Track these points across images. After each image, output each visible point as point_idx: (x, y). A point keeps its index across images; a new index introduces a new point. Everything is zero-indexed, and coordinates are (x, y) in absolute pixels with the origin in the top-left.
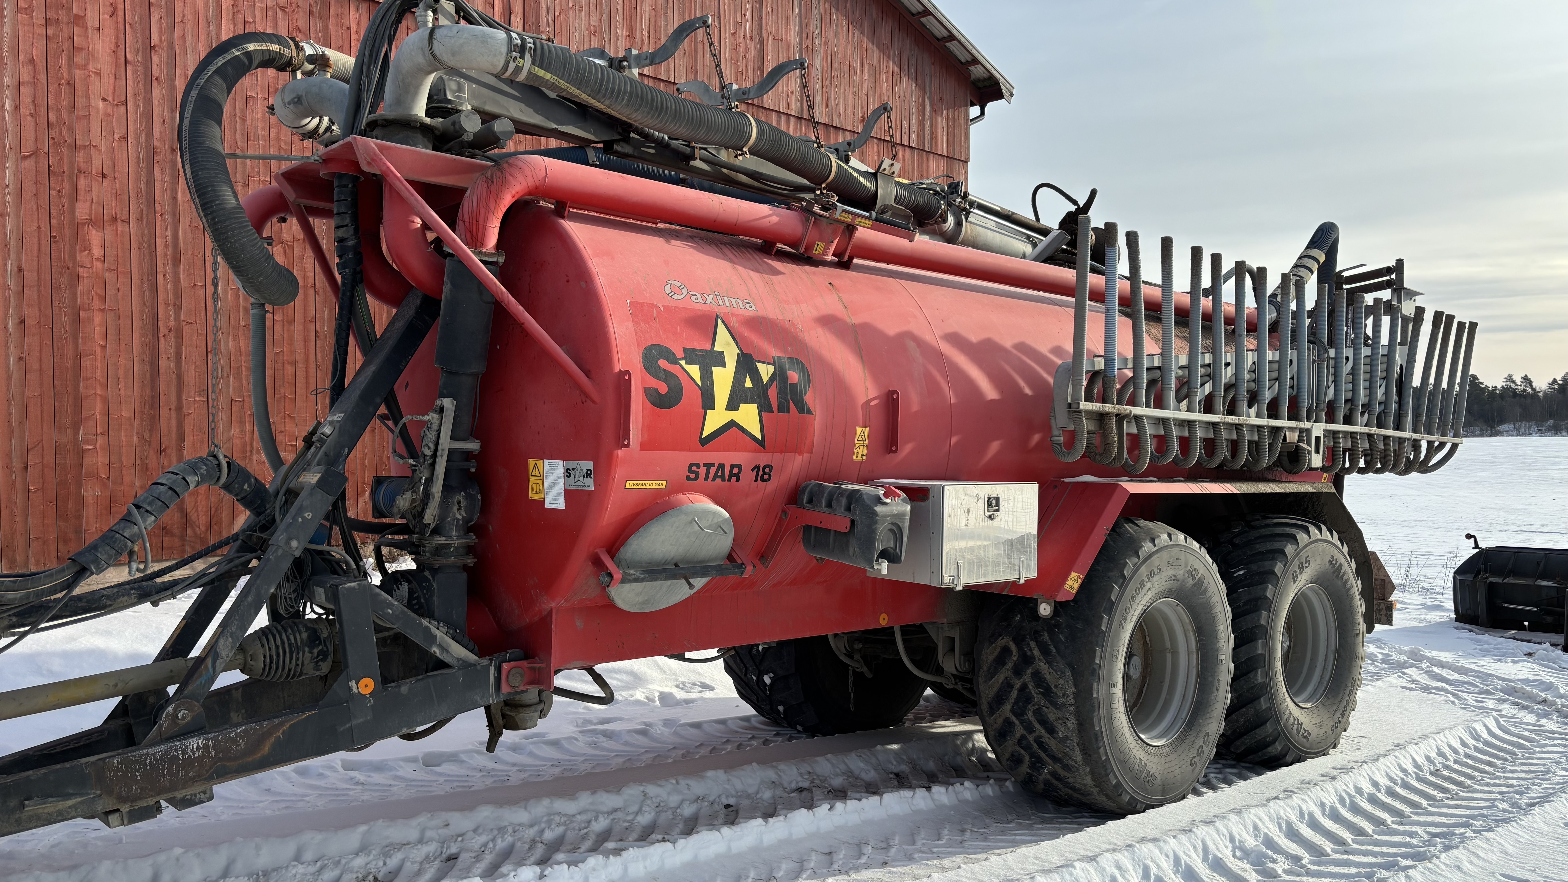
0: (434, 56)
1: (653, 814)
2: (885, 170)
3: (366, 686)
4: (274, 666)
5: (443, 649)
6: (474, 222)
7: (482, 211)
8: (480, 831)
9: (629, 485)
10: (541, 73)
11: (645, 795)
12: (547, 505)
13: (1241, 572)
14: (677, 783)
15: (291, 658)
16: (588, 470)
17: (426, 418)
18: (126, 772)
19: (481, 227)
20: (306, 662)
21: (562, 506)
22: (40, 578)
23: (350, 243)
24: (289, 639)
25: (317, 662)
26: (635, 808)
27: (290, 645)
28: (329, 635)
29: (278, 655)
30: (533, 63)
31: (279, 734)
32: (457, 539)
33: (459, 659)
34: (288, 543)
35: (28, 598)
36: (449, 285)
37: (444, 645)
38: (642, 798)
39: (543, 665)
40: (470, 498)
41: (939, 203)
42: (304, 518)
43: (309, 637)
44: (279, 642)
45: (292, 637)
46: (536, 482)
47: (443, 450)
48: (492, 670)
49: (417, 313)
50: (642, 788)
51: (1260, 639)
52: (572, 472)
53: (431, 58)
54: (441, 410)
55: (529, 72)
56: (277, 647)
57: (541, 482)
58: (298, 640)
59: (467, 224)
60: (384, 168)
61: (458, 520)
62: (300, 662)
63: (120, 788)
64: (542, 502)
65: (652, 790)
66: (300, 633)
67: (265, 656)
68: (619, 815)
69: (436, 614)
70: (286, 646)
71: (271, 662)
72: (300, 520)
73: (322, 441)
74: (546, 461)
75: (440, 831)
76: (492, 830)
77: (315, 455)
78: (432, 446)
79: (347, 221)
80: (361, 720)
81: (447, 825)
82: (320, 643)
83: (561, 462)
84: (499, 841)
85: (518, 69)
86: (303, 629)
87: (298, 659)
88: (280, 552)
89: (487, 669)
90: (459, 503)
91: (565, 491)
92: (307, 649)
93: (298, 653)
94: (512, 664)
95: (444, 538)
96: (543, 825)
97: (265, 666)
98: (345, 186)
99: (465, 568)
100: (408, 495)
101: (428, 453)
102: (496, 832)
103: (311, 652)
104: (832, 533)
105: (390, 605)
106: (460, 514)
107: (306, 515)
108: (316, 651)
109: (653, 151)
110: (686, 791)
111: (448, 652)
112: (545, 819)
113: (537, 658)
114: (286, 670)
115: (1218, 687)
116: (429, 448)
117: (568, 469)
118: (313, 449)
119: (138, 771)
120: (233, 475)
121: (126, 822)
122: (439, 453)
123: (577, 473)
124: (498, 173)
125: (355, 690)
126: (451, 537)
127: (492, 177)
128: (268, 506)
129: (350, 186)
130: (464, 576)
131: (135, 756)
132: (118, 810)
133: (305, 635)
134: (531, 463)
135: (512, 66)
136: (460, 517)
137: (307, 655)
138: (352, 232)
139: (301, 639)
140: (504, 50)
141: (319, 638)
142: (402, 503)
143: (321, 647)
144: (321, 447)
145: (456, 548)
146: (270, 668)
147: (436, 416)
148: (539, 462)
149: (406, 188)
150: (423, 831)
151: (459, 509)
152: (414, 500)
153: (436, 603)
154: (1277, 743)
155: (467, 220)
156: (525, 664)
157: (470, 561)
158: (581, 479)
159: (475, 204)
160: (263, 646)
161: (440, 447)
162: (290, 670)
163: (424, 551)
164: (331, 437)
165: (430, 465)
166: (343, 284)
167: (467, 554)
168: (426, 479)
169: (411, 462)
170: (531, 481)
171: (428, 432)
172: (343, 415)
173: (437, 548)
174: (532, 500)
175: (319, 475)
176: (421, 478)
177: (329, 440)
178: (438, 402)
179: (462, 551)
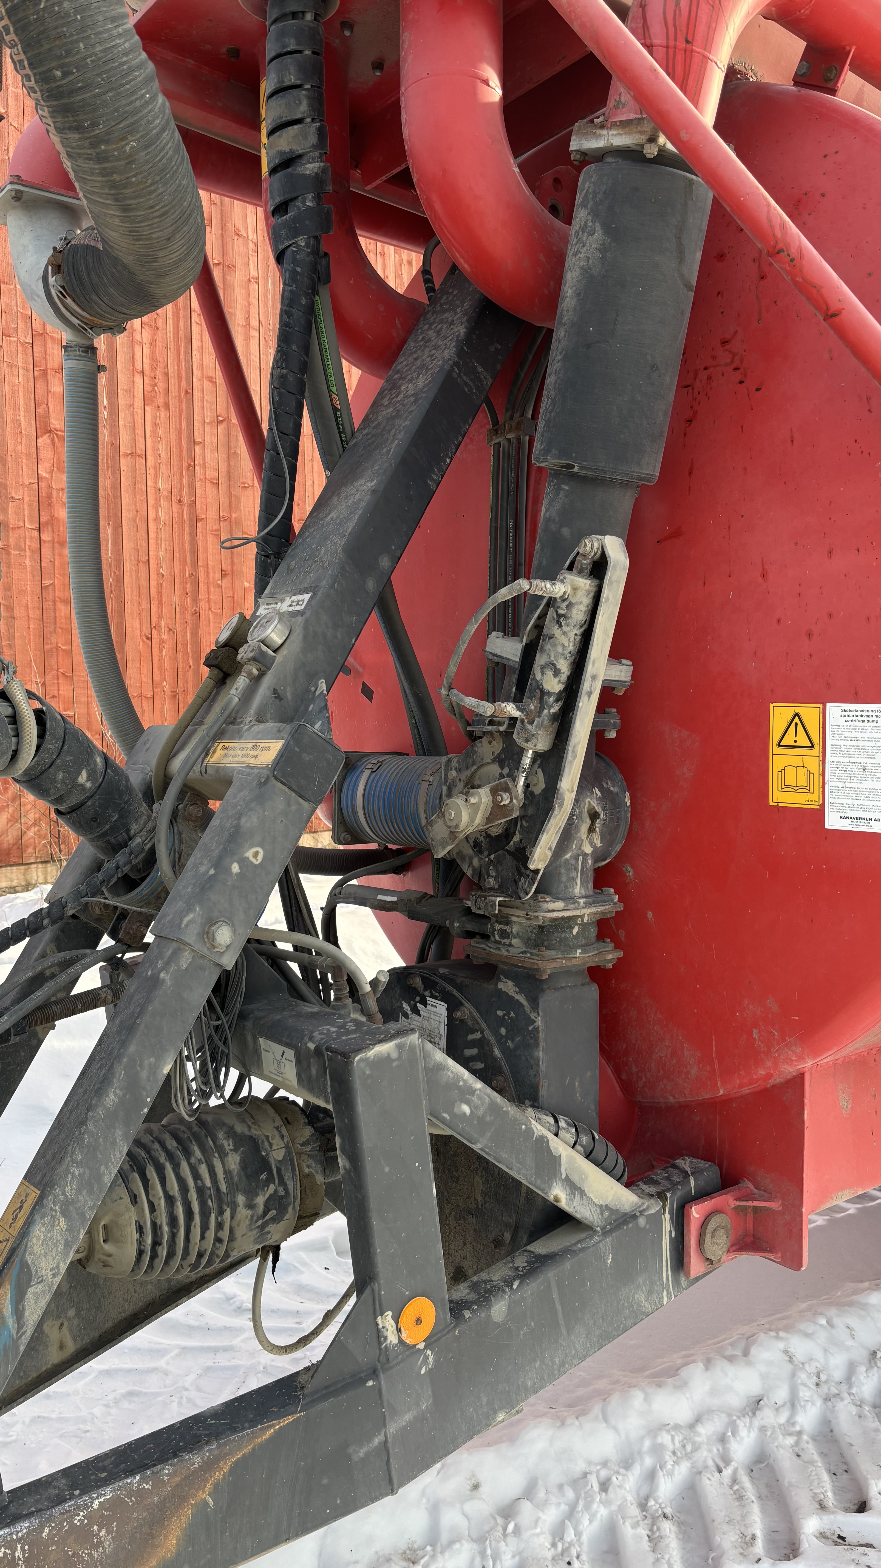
3: (419, 1321)
4: (163, 1252)
5: (574, 1188)
6: (681, 44)
7: (701, 15)
12: (833, 821)
15: (205, 1228)
17: (557, 589)
20: (238, 1233)
23: (311, 167)
24: (196, 1176)
25: (262, 1227)
27: (201, 1191)
28: (289, 1152)
29: (173, 1221)
31: (205, 1495)
32: (588, 905)
33: (604, 1208)
34: (207, 935)
36: (599, 234)
37: (575, 1178)
39: (775, 1205)
40: (612, 801)
42: (244, 863)
43: (244, 1164)
44: (174, 1188)
45: (203, 1170)
46: (797, 761)
47: (594, 678)
48: (667, 1225)
54: (598, 566)
56: (170, 1200)
57: (813, 765)
58: (221, 1176)
61: (585, 855)
62: (225, 1235)
64: (819, 814)
66: (223, 1155)
67: (140, 1229)
69: (543, 1092)
70: (193, 1195)
71: (156, 1243)
72: (235, 868)
73: (263, 662)
74: (834, 710)
77: (247, 696)
79: (303, 109)
80: (408, 1417)
82: (270, 1180)
86: (228, 1145)
87: (220, 1226)
88: (185, 960)
89: (656, 1220)
90: (594, 816)
92: (241, 1199)
93: (221, 1212)
94: (708, 1205)
95: (560, 905)
97: (140, 1253)
98: (294, 15)
99: (595, 973)
100: (483, 797)
101: (554, 685)
103: (250, 1206)
106: (591, 843)
107: (249, 854)
108: (260, 1200)
111: (582, 1193)
113: (748, 1185)
114: (193, 1258)
118: (241, 682)
125: (392, 1338)
126: (570, 899)
128: (134, 828)
130: (593, 991)
133: (234, 1161)
134: (782, 712)
136: (588, 849)
137: (243, 1213)
138: (313, 139)
139: (227, 1173)
141: (265, 1165)
142: (465, 817)
143: (272, 1188)
144: (262, 674)
145: (584, 926)
146: (154, 1256)
147: (585, 584)
148: (809, 713)
151: (591, 830)
152: (498, 810)
153: (543, 1067)
156: (727, 1200)
157: (610, 956)
160: (134, 1199)
162: (200, 1255)
163: (504, 934)
164: (284, 652)
165: (554, 717)
166: (290, 280)
167: (601, 937)
168: (537, 756)
169: (511, 710)
170: (778, 760)
171: (556, 631)
172: (307, 597)
173: (541, 927)
174: (780, 810)
175: (276, 747)
176: (522, 751)
177: (279, 657)
178: (590, 546)
179: (593, 931)
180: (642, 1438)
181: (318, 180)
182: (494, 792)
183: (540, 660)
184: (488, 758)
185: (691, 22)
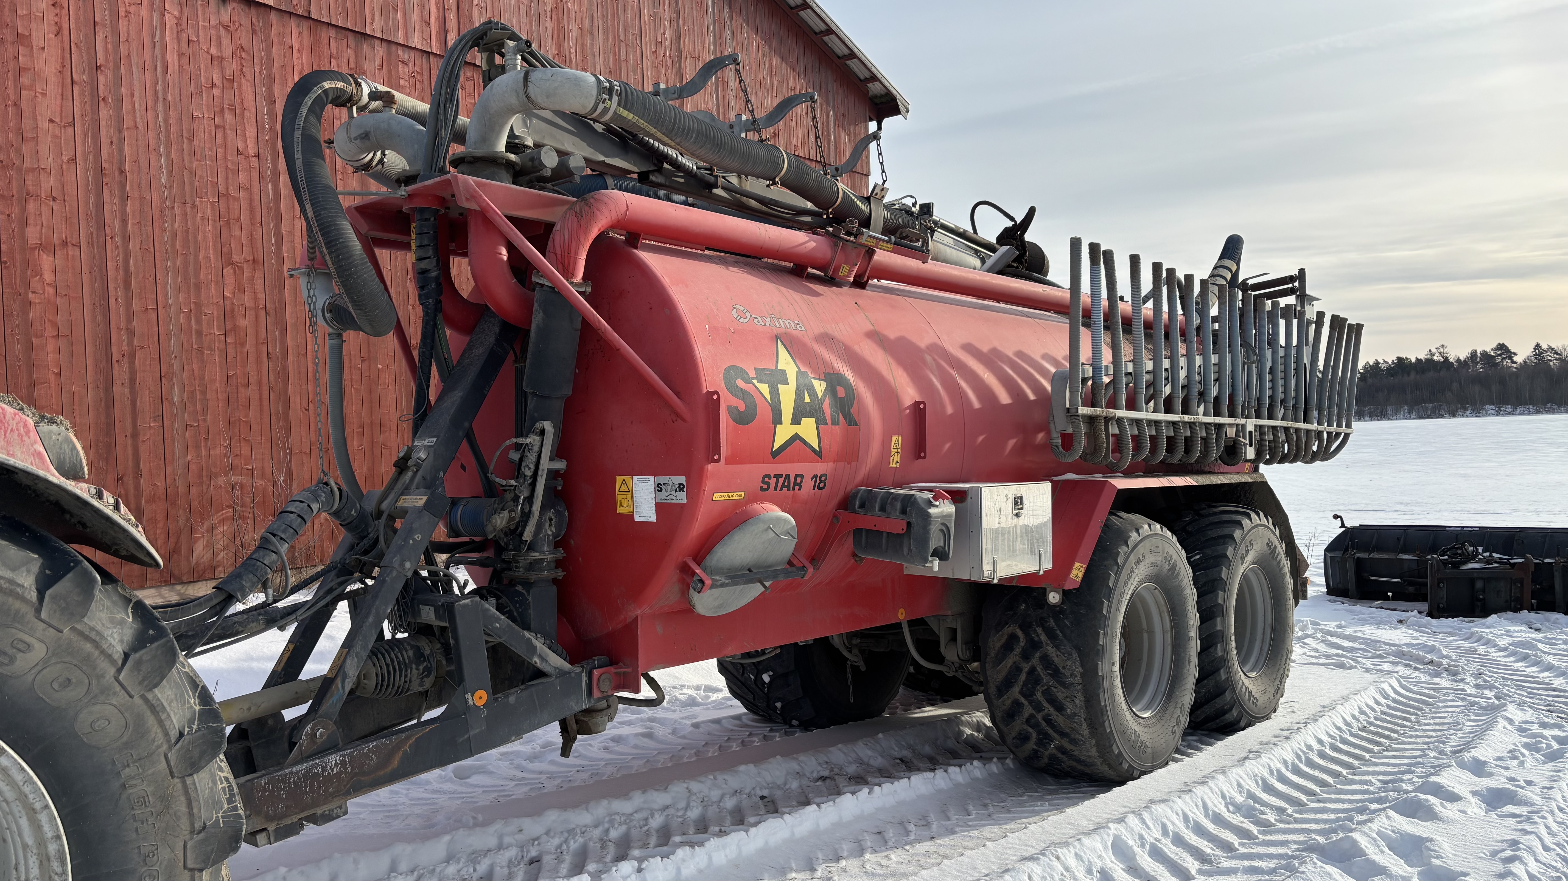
0: (528, 97)
1: (700, 808)
2: (876, 194)
3: (480, 698)
4: (385, 684)
5: (543, 659)
6: (566, 254)
7: (574, 244)
8: (552, 834)
9: (716, 497)
10: (625, 113)
11: (689, 791)
12: (637, 518)
13: (1198, 557)
14: (715, 778)
15: (400, 676)
16: (680, 484)
17: (528, 440)
18: (273, 791)
19: (572, 259)
20: (413, 679)
21: (653, 518)
22: (190, 608)
23: (434, 274)
24: (397, 657)
25: (422, 678)
26: (682, 805)
27: (399, 663)
28: (432, 651)
29: (389, 672)
30: (619, 105)
31: (407, 748)
32: (549, 554)
33: (556, 668)
34: (402, 565)
35: (179, 628)
36: (541, 314)
37: (543, 655)
38: (688, 794)
39: (629, 670)
40: (558, 513)
41: (914, 223)
42: (414, 540)
43: (414, 654)
44: (389, 661)
45: (399, 655)
46: (625, 497)
47: (543, 470)
48: (584, 677)
49: (497, 340)
50: (685, 785)
51: (1219, 616)
52: (663, 487)
53: (525, 99)
54: (542, 432)
55: (615, 113)
56: (387, 665)
57: (629, 498)
58: (406, 657)
59: (559, 257)
60: (484, 204)
61: (548, 535)
62: (408, 679)
63: (268, 807)
64: (632, 516)
65: (695, 786)
66: (407, 651)
67: (377, 675)
68: (671, 811)
69: (532, 626)
70: (396, 664)
71: (383, 680)
72: (411, 542)
73: (418, 466)
74: (635, 478)
75: (516, 837)
76: (562, 832)
77: (412, 479)
78: (532, 467)
79: (430, 253)
80: (477, 731)
81: (521, 831)
82: (424, 660)
83: (652, 478)
84: (572, 842)
85: (606, 110)
86: (408, 648)
87: (406, 676)
88: (394, 574)
89: (579, 675)
90: (551, 520)
91: (656, 504)
92: (414, 666)
93: (406, 671)
94: (602, 670)
95: (538, 554)
96: (606, 825)
97: (377, 684)
98: (426, 220)
99: (555, 581)
100: (505, 514)
101: (529, 473)
102: (566, 835)
103: (417, 669)
104: (885, 534)
105: (498, 620)
106: (550, 530)
107: (416, 537)
108: (421, 668)
109: (682, 180)
110: (724, 786)
111: (547, 661)
112: (607, 819)
113: (621, 664)
114: (396, 688)
115: (1190, 661)
116: (529, 469)
117: (659, 484)
118: (410, 474)
119: (283, 789)
120: (344, 501)
121: (272, 840)
122: (540, 473)
123: (669, 487)
124: (587, 208)
125: (471, 703)
126: (542, 552)
127: (581, 211)
128: (370, 530)
129: (432, 219)
130: (554, 588)
131: (280, 776)
132: (265, 829)
133: (411, 653)
134: (619, 479)
135: (601, 107)
136: (550, 533)
137: (414, 671)
138: (434, 263)
139: (409, 657)
140: (594, 92)
141: (422, 655)
142: (499, 522)
143: (425, 664)
144: (417, 471)
145: (548, 563)
146: (382, 685)
147: (537, 438)
148: (628, 479)
149: (506, 223)
150: (501, 837)
151: (550, 525)
152: (511, 519)
153: (532, 616)
154: (1234, 710)
155: (559, 252)
156: (610, 669)
157: (560, 574)
158: (673, 493)
159: (566, 237)
160: (374, 665)
161: (541, 467)
162: (399, 687)
163: (517, 567)
164: (426, 462)
165: (530, 484)
166: (426, 314)
167: (557, 568)
168: (525, 499)
169: (513, 482)
170: (619, 496)
171: (528, 454)
172: (435, 439)
173: (531, 563)
174: (621, 515)
175: (425, 498)
176: (519, 497)
177: (424, 464)
178: (539, 425)
179: (553, 565)
180: (604, 818)
181: (437, 278)
182: (509, 512)
183: (524, 464)
184: (509, 499)
185: (569, 246)
